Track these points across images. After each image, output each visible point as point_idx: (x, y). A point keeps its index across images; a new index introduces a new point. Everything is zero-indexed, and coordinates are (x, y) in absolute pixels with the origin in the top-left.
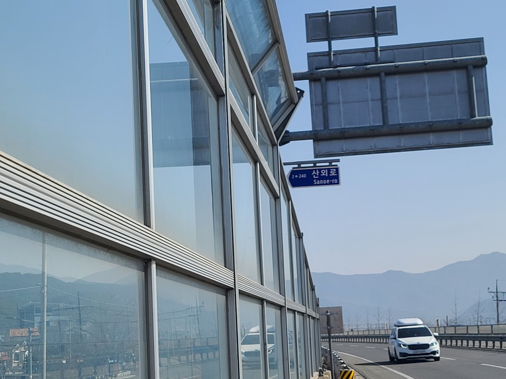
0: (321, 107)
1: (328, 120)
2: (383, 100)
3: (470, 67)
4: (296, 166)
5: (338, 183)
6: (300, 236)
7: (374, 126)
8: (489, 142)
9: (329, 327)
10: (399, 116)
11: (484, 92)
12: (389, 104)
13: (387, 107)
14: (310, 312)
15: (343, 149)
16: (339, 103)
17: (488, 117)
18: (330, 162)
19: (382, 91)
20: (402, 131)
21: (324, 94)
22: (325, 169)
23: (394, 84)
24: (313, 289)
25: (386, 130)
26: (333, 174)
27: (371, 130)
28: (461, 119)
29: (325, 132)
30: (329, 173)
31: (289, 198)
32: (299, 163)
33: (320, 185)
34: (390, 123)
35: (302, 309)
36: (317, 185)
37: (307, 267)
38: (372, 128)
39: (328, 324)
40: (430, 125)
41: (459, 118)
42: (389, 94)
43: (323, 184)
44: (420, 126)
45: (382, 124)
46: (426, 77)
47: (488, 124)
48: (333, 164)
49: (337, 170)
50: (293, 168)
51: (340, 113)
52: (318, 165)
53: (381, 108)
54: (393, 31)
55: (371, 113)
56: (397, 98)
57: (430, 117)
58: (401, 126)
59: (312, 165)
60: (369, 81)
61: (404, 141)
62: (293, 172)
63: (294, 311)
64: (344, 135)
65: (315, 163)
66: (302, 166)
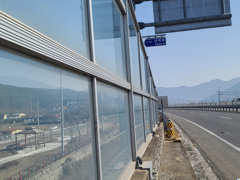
0: (158, 12)
1: (161, 18)
2: (184, 8)
4: (148, 38)
5: (165, 44)
6: (146, 58)
7: (180, 19)
8: (230, 25)
9: (162, 104)
10: (191, 14)
11: (228, 3)
12: (187, 10)
13: (186, 11)
15: (167, 30)
16: (165, 10)
17: (230, 13)
18: (162, 36)
20: (193, 21)
21: (159, 7)
22: (160, 39)
23: (189, 1)
24: (155, 87)
25: (186, 21)
26: (163, 40)
27: (179, 21)
28: (218, 15)
29: (160, 23)
30: (161, 40)
32: (149, 37)
33: (158, 45)
34: (187, 18)
36: (156, 45)
38: (180, 20)
39: (162, 103)
40: (205, 18)
41: (217, 14)
42: (187, 5)
43: (159, 45)
44: (200, 18)
45: (184, 18)
47: (230, 16)
48: (163, 36)
49: (165, 39)
50: (147, 39)
51: (166, 15)
52: (157, 37)
53: (183, 12)
55: (179, 14)
56: (190, 7)
57: (205, 14)
58: (192, 19)
59: (154, 37)
61: (193, 25)
62: (146, 41)
64: (168, 24)
65: (155, 36)
66: (150, 37)
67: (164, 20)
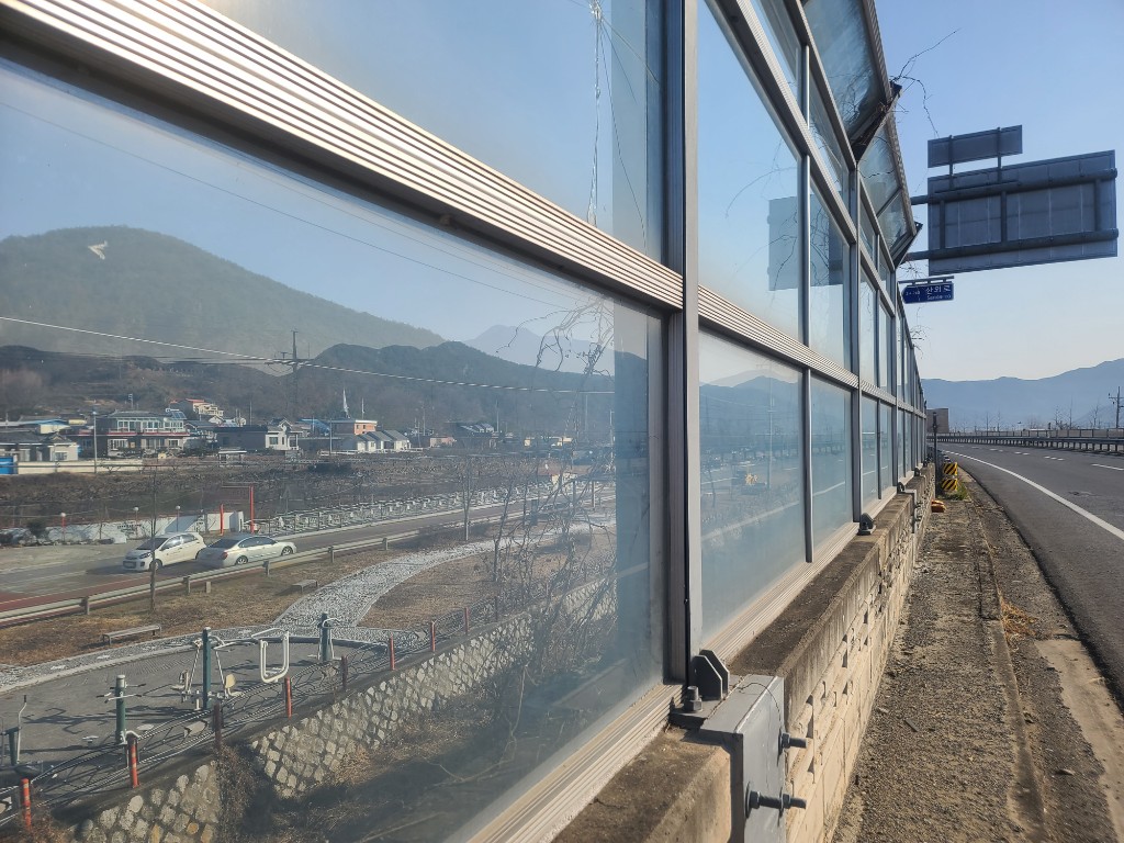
0: (938, 228)
1: (945, 241)
2: (1003, 218)
3: (1098, 181)
4: (911, 284)
5: (951, 298)
6: (911, 347)
7: (991, 243)
8: (1114, 254)
10: (1019, 232)
11: (1111, 204)
12: (1009, 222)
13: (1006, 224)
14: (917, 412)
16: (957, 224)
17: (1114, 228)
18: (944, 279)
19: (1003, 208)
20: (1020, 246)
21: (943, 215)
22: (939, 286)
23: (1016, 203)
24: (921, 393)
25: (1004, 246)
26: (947, 290)
28: (1084, 232)
29: (942, 251)
30: (943, 289)
31: (903, 315)
32: (914, 282)
33: (933, 300)
34: (1009, 239)
35: (910, 409)
36: (930, 300)
37: (917, 373)
38: (990, 246)
39: (934, 424)
40: (1050, 240)
41: (1082, 231)
42: (1009, 211)
43: (936, 300)
44: (1040, 241)
45: (1000, 241)
46: (1049, 193)
47: (1115, 235)
48: (947, 280)
49: (951, 286)
50: (908, 286)
51: (958, 233)
52: (932, 282)
53: (1000, 226)
54: (1018, 150)
55: (989, 231)
56: (1017, 216)
57: (1050, 232)
58: (1020, 242)
59: (926, 282)
60: (989, 201)
61: (1021, 256)
62: (907, 290)
63: (903, 410)
64: (960, 253)
65: (929, 280)
66: (917, 283)
67: (950, 246)
